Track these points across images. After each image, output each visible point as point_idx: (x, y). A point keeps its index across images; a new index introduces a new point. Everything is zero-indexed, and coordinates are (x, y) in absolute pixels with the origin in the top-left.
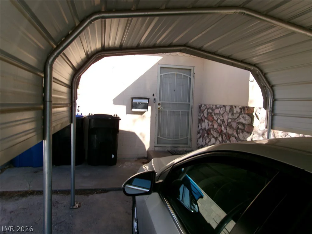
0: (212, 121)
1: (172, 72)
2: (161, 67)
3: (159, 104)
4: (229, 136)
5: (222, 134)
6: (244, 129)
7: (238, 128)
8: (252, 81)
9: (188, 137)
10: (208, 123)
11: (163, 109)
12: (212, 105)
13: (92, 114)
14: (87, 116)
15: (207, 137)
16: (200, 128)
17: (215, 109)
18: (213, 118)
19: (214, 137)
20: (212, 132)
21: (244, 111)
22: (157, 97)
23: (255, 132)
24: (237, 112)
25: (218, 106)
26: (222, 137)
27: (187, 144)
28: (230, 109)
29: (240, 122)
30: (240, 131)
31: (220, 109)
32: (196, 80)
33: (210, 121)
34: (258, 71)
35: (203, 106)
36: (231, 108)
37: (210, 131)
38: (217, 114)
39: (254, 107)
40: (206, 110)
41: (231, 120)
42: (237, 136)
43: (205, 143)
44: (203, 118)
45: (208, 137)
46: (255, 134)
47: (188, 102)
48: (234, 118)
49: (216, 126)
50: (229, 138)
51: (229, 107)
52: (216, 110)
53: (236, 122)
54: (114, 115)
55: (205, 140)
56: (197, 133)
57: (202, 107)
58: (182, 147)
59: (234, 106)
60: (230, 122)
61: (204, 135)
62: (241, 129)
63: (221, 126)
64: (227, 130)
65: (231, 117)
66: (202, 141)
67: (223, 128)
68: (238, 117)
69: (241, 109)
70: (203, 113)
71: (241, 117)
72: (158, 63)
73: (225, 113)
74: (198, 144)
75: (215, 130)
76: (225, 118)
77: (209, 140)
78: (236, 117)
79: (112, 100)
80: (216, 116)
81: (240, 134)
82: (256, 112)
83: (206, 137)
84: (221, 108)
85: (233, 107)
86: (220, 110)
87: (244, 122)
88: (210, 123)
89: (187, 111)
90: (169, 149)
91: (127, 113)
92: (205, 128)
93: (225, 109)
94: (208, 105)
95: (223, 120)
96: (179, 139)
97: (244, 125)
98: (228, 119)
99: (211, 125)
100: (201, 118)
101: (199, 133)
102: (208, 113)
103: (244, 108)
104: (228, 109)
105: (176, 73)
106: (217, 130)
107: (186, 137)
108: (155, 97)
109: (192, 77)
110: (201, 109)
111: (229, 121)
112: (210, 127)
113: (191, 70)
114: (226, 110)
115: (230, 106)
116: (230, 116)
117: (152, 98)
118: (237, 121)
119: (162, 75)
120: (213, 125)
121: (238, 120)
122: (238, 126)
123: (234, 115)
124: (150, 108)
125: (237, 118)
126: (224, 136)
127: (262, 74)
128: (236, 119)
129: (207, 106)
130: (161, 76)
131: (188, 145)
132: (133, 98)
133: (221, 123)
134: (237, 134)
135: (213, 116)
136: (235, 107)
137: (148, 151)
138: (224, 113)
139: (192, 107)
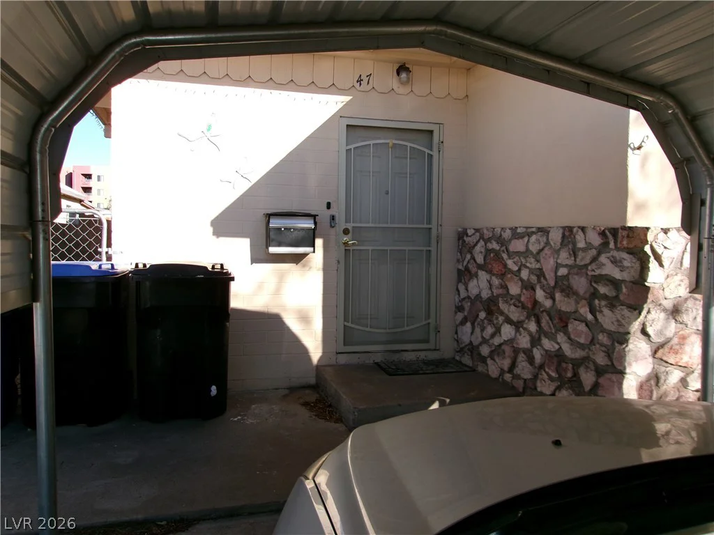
0: (502, 276)
1: (380, 138)
2: (347, 125)
3: (346, 232)
4: (561, 319)
5: (536, 311)
6: (617, 297)
7: (595, 294)
8: (636, 146)
9: (430, 321)
10: (489, 282)
11: (358, 245)
12: (499, 230)
13: (145, 265)
14: (130, 272)
15: (486, 321)
16: (463, 294)
17: (510, 240)
18: (505, 266)
19: (509, 321)
20: (503, 306)
21: (615, 243)
22: (339, 210)
23: (650, 306)
24: (589, 246)
25: (519, 230)
26: (538, 322)
27: (427, 341)
28: (564, 236)
29: (601, 275)
30: (603, 303)
31: (526, 239)
32: (448, 162)
33: (494, 275)
34: (671, 110)
35: (470, 232)
36: (567, 234)
37: (497, 304)
38: (518, 253)
39: (648, 229)
40: (482, 243)
41: (569, 271)
42: (590, 317)
43: (480, 339)
44: (470, 266)
45: (490, 322)
46: (653, 312)
47: (427, 224)
48: (577, 263)
49: (514, 289)
50: (562, 325)
51: (561, 231)
52: (513, 242)
53: (587, 274)
54: (213, 267)
55: (482, 330)
56: (454, 309)
57: (467, 235)
58: (413, 351)
59: (579, 227)
60: (566, 277)
61: (478, 316)
62: (605, 297)
63: (534, 289)
64: (554, 300)
65: (570, 262)
66: (472, 333)
67: (540, 294)
68: (594, 259)
69: (602, 234)
70: (471, 253)
71: (603, 259)
72: (339, 115)
73: (546, 249)
74: (458, 341)
75: (513, 301)
76: (548, 265)
77: (494, 330)
78: (587, 261)
79: (209, 224)
80: (515, 260)
81: (601, 312)
82: (654, 244)
83: (482, 321)
84: (530, 235)
85: (575, 230)
86: (528, 241)
87: (617, 274)
88: (496, 281)
89: (425, 249)
90: (379, 358)
91: (255, 259)
92: (478, 296)
93: (545, 239)
94: (487, 230)
95: (541, 269)
96: (406, 328)
97: (615, 283)
98: (558, 266)
99: (497, 288)
100: (467, 269)
101: (460, 309)
102: (488, 251)
103: (614, 232)
104: (556, 237)
105: (391, 142)
106: (520, 302)
107: (424, 323)
108: (332, 211)
109: (435, 154)
110: (464, 241)
111: (560, 273)
112: (496, 292)
113: (431, 132)
114: (548, 239)
115: (564, 228)
116: (564, 257)
117: (324, 214)
118: (590, 273)
119: (352, 147)
120: (505, 287)
121: (593, 270)
122: (595, 289)
123: (580, 254)
124: (319, 242)
125: (591, 263)
126: (545, 320)
127: (687, 119)
128: (586, 266)
129: (485, 231)
130: (348, 151)
131: (431, 346)
132: (269, 216)
133: (534, 278)
134: (592, 311)
135: (503, 258)
136: (583, 229)
137: (318, 367)
138: (542, 250)
139: (438, 237)
